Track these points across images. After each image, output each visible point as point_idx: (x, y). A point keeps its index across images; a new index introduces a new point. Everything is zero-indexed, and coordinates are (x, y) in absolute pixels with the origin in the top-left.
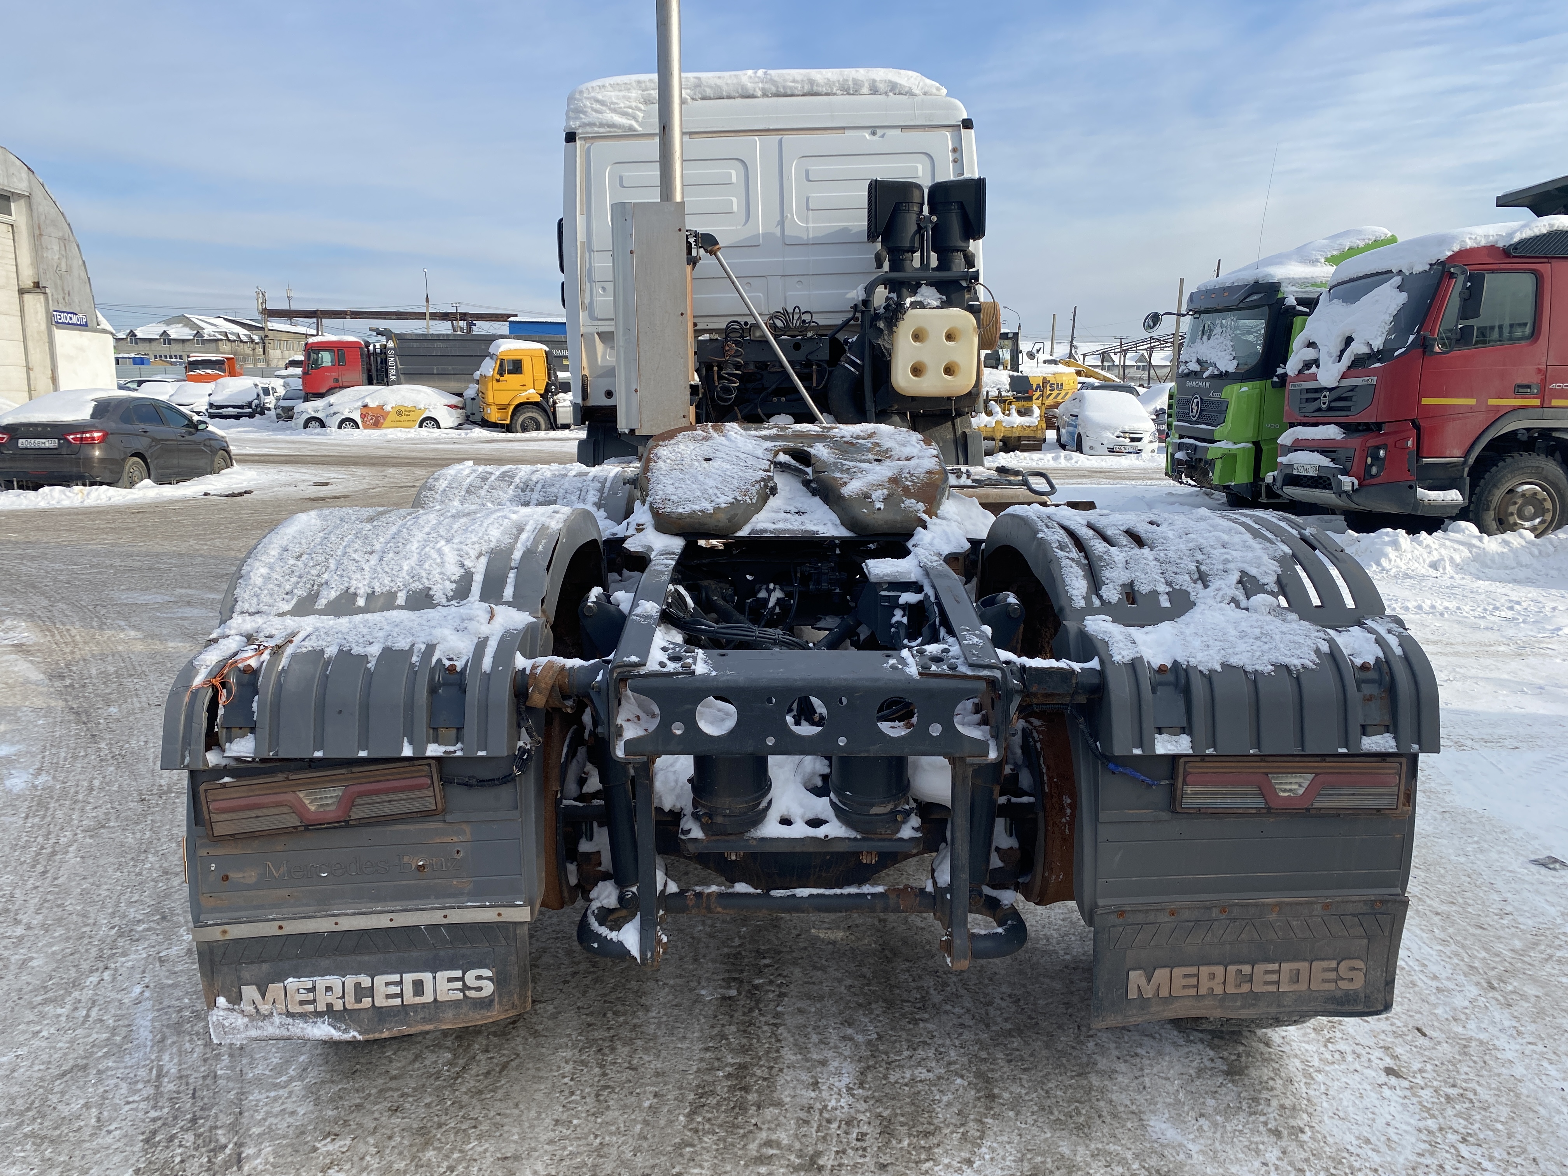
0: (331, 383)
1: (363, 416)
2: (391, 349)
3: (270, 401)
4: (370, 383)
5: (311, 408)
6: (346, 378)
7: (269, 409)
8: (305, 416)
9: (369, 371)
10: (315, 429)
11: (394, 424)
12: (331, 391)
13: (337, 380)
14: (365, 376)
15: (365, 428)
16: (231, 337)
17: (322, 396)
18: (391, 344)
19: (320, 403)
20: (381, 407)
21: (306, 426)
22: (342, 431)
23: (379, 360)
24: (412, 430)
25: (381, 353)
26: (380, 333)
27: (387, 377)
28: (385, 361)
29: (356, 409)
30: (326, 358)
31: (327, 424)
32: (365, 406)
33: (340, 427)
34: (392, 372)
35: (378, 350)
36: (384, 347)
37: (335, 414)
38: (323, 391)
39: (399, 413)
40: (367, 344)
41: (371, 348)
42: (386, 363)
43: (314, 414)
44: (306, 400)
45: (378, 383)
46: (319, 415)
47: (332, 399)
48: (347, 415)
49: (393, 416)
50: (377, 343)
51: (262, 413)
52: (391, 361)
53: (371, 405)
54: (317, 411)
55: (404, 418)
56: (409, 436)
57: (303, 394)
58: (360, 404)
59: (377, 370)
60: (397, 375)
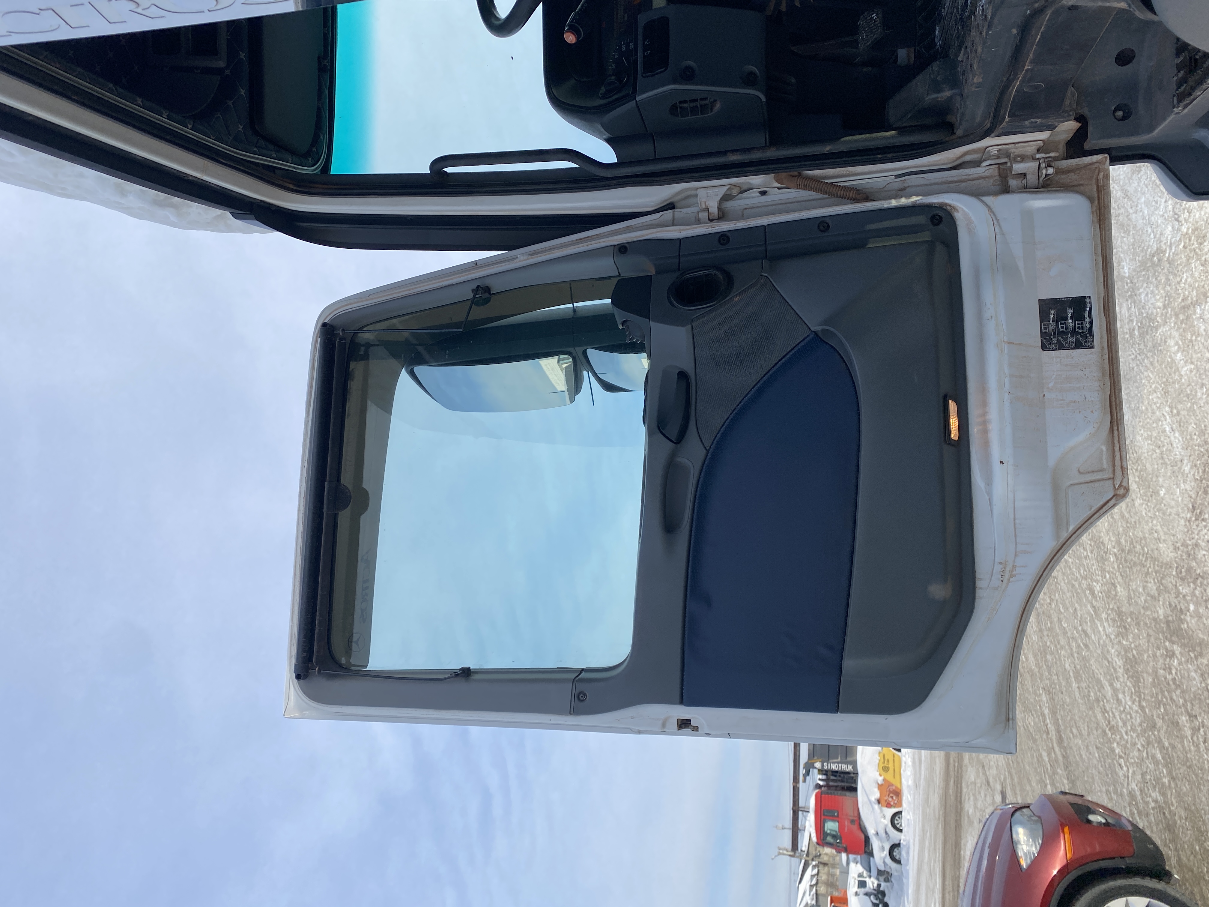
0: (855, 828)
1: (889, 805)
2: (823, 766)
3: (872, 883)
4: (855, 790)
5: (880, 855)
6: (850, 811)
7: (879, 886)
8: (888, 860)
9: (843, 789)
10: (902, 853)
11: (897, 776)
12: (863, 829)
13: (852, 822)
14: (848, 794)
15: (900, 804)
16: (814, 882)
17: (867, 839)
18: (818, 765)
19: (876, 844)
20: (880, 787)
21: (898, 862)
22: (905, 830)
23: (832, 777)
24: (904, 759)
25: (826, 775)
26: (808, 773)
27: (848, 773)
28: (834, 773)
29: (881, 811)
30: (831, 826)
31: (897, 842)
32: (879, 801)
33: (900, 831)
34: (845, 768)
35: (824, 777)
36: (821, 771)
37: (886, 833)
38: (862, 837)
39: (886, 769)
40: (818, 786)
41: (821, 783)
42: (837, 772)
43: (886, 852)
44: (871, 854)
45: (855, 782)
46: (887, 847)
47: (871, 832)
48: (887, 821)
49: (889, 776)
50: (817, 778)
51: (883, 894)
52: (834, 767)
53: (877, 795)
54: (883, 849)
55: (891, 765)
56: (909, 763)
57: (865, 856)
58: (876, 806)
59: (842, 781)
60: (847, 763)
